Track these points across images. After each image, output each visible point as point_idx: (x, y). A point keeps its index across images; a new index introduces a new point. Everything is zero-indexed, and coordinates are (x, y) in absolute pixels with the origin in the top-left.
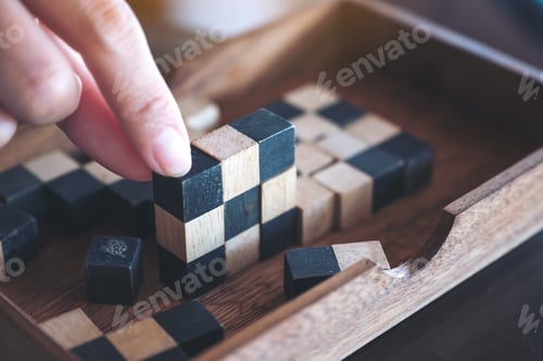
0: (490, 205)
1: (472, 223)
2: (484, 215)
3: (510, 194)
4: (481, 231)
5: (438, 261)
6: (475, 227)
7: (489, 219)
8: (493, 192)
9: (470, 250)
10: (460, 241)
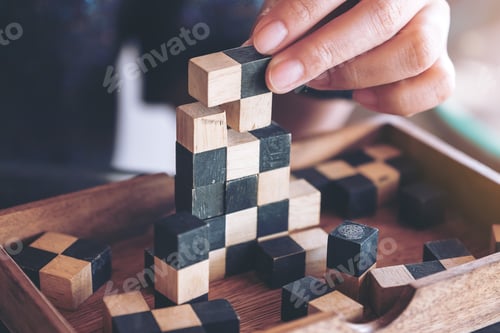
0: (451, 286)
1: (433, 298)
2: (446, 294)
3: (472, 281)
4: (443, 307)
5: (400, 325)
6: (437, 303)
7: (451, 298)
8: (455, 276)
9: (432, 322)
10: (422, 312)
